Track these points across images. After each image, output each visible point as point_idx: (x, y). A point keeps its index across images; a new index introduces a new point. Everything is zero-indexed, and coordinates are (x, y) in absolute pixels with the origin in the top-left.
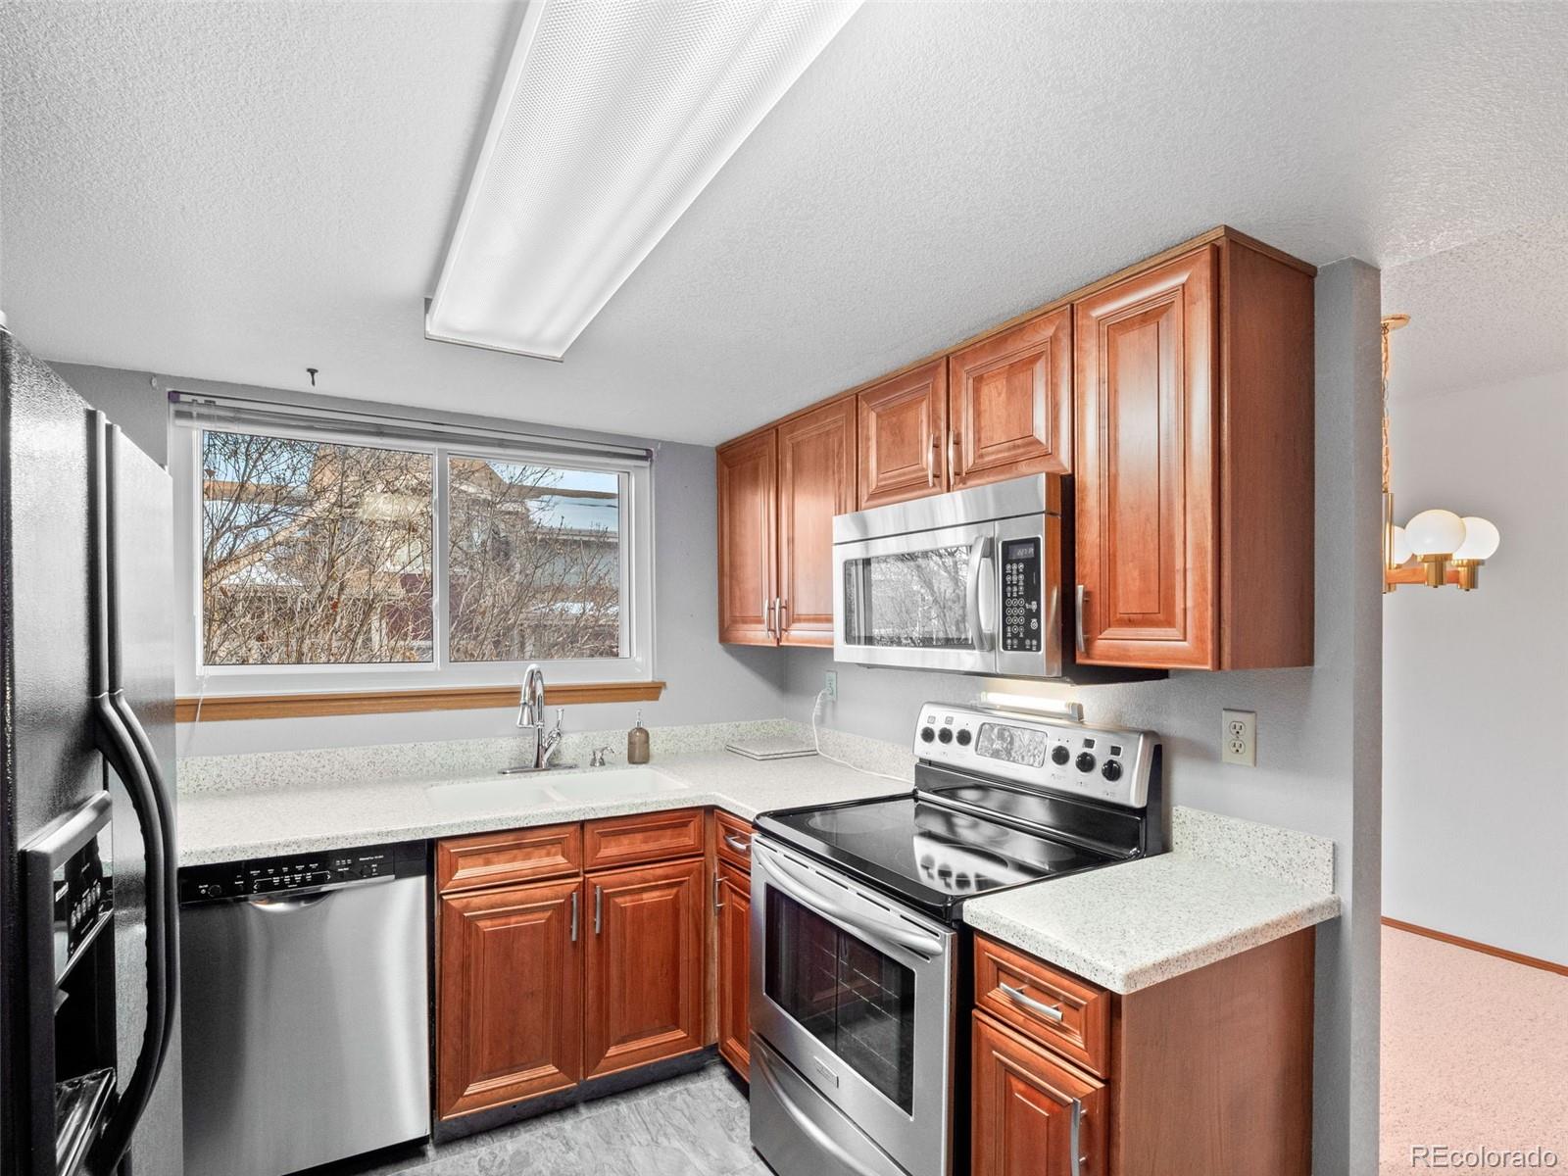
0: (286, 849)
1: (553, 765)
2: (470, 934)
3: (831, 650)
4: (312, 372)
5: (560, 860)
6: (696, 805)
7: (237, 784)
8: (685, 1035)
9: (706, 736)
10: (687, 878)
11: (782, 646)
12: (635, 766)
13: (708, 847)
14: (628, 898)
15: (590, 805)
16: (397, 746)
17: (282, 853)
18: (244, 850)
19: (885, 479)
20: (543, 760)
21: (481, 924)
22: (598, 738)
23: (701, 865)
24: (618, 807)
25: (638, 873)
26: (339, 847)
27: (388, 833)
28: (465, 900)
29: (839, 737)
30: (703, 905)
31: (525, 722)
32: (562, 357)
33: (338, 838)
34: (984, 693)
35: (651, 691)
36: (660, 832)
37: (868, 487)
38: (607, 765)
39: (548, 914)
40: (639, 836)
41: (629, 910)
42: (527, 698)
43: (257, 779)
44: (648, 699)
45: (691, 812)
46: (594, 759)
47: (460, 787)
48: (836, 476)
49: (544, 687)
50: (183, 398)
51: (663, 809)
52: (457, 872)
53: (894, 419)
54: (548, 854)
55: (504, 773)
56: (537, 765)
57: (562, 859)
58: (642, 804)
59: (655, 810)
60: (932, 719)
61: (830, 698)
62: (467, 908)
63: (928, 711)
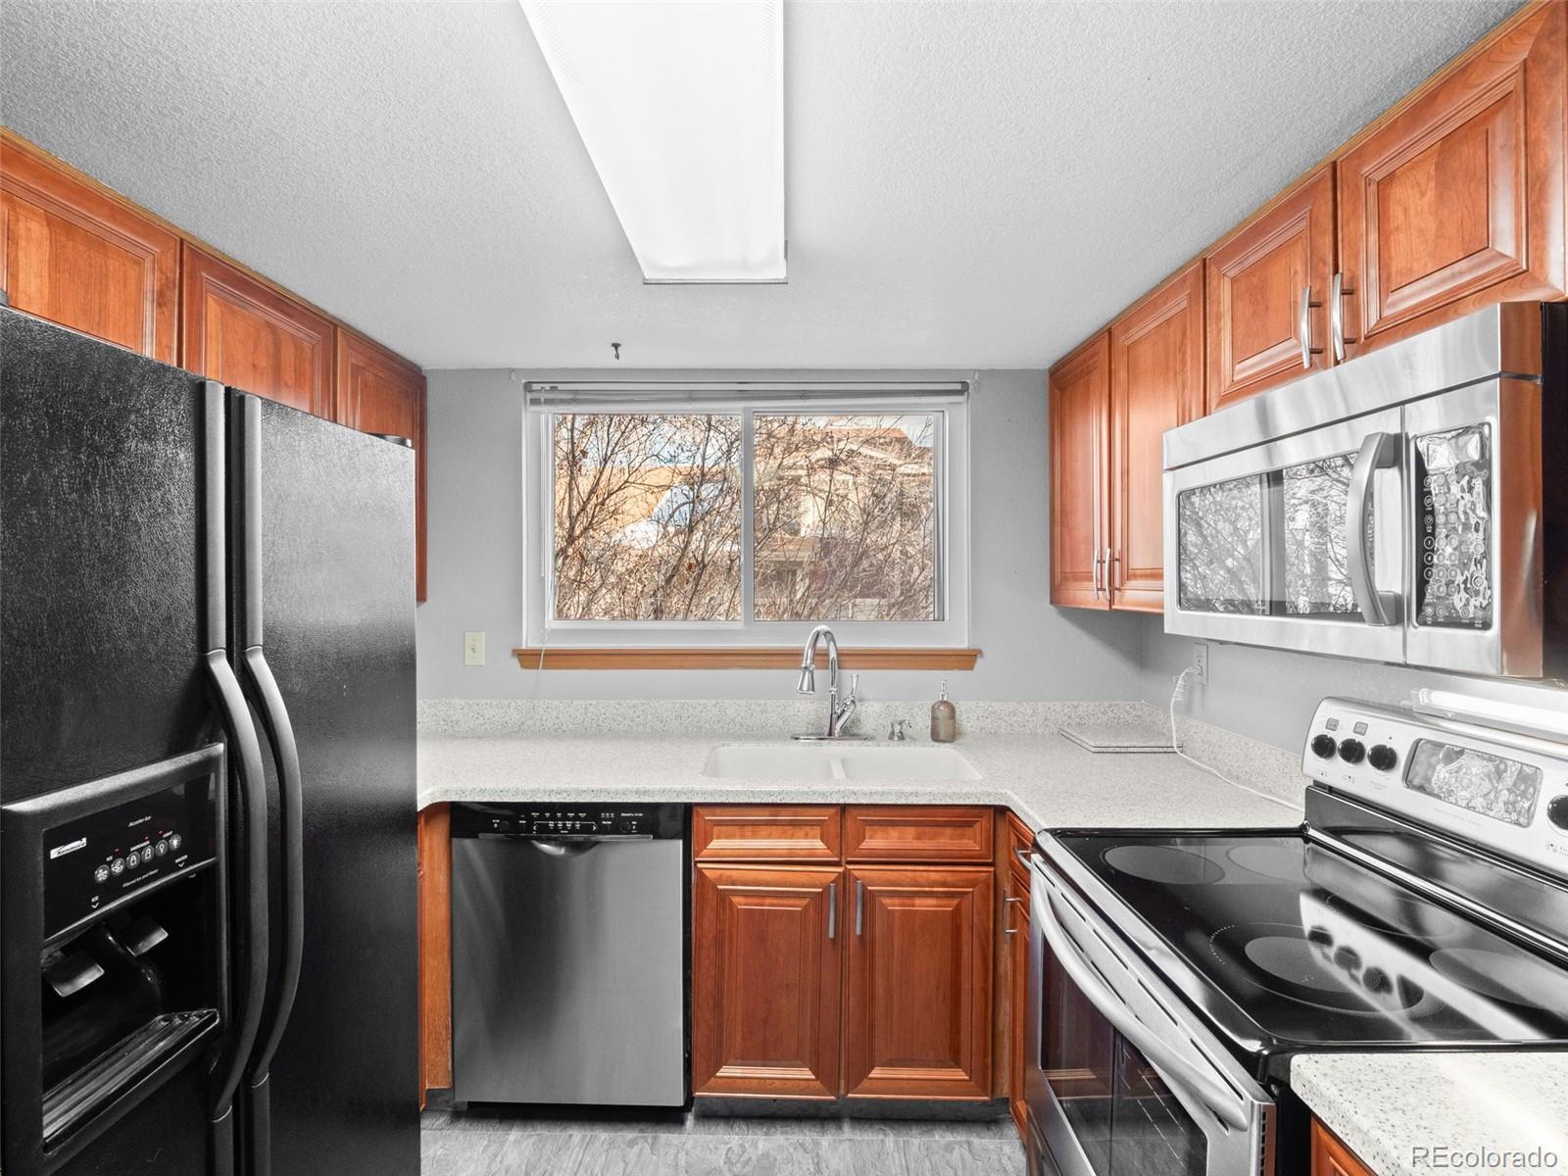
0: (558, 796)
1: (849, 733)
2: (724, 908)
3: (1160, 616)
4: (616, 346)
5: (818, 844)
6: (981, 803)
7: (571, 726)
8: (967, 1078)
9: (1032, 716)
10: (971, 890)
11: (1115, 610)
12: (937, 744)
13: (998, 856)
14: (896, 901)
15: (851, 788)
16: (702, 702)
17: (555, 799)
18: (524, 793)
19: (1244, 370)
20: (838, 728)
21: (736, 900)
22: (901, 709)
23: (988, 878)
24: (883, 794)
25: (909, 874)
26: (602, 801)
27: (645, 792)
28: (719, 872)
29: (1209, 732)
30: (991, 926)
31: (805, 688)
32: (786, 278)
33: (601, 791)
34: (1424, 690)
35: (966, 659)
36: (937, 829)
37: (1220, 385)
38: (907, 739)
39: (805, 902)
40: (911, 831)
41: (897, 915)
42: (808, 662)
43: (586, 723)
44: (960, 668)
45: (976, 811)
46: (893, 733)
47: (750, 748)
48: (1179, 377)
49: (837, 650)
50: (535, 387)
51: (938, 802)
52: (711, 841)
53: (1255, 280)
54: (806, 836)
55: (797, 739)
56: (830, 734)
57: (821, 843)
58: (912, 793)
59: (928, 803)
60: (1333, 725)
61: (1198, 679)
62: (720, 880)
63: (1327, 711)
